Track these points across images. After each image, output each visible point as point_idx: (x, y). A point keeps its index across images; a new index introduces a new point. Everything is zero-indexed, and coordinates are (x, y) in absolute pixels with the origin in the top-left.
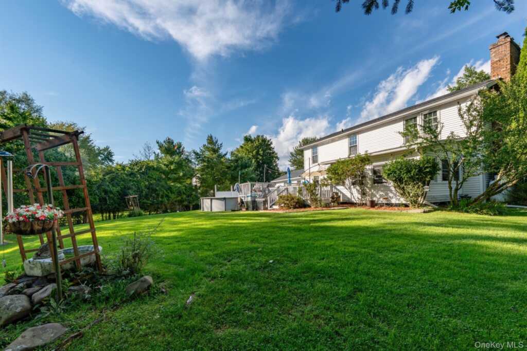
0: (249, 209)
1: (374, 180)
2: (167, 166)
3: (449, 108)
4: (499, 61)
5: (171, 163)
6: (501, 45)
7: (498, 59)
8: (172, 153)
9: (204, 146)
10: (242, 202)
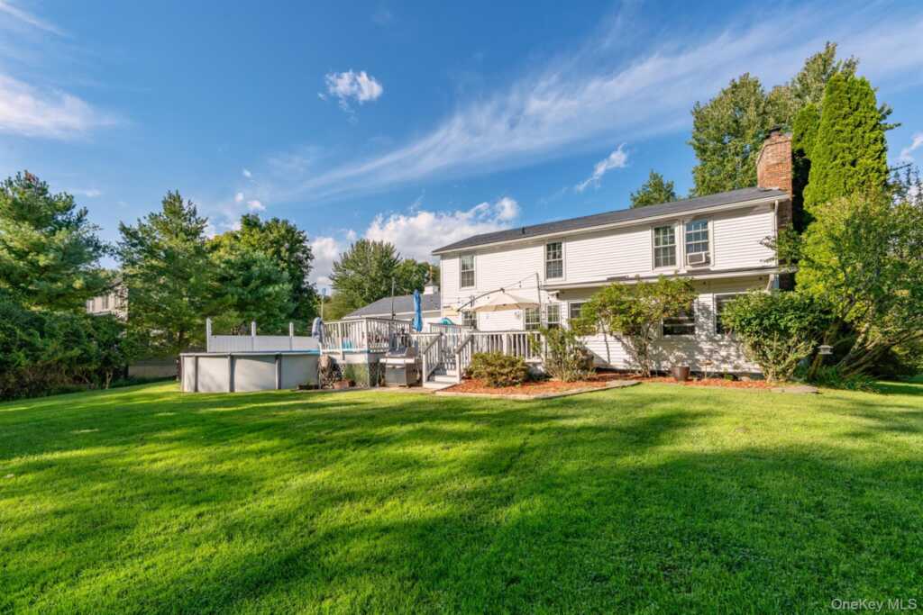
0: (360, 384)
1: (665, 328)
2: (21, 255)
3: (729, 220)
4: (778, 164)
5: (39, 248)
6: (781, 143)
7: (775, 162)
8: (38, 220)
9: (153, 217)
10: (333, 366)
